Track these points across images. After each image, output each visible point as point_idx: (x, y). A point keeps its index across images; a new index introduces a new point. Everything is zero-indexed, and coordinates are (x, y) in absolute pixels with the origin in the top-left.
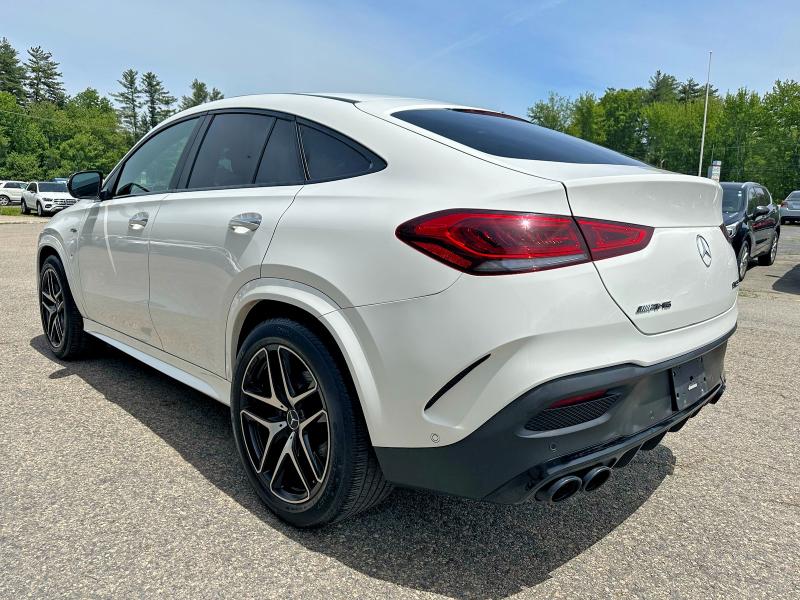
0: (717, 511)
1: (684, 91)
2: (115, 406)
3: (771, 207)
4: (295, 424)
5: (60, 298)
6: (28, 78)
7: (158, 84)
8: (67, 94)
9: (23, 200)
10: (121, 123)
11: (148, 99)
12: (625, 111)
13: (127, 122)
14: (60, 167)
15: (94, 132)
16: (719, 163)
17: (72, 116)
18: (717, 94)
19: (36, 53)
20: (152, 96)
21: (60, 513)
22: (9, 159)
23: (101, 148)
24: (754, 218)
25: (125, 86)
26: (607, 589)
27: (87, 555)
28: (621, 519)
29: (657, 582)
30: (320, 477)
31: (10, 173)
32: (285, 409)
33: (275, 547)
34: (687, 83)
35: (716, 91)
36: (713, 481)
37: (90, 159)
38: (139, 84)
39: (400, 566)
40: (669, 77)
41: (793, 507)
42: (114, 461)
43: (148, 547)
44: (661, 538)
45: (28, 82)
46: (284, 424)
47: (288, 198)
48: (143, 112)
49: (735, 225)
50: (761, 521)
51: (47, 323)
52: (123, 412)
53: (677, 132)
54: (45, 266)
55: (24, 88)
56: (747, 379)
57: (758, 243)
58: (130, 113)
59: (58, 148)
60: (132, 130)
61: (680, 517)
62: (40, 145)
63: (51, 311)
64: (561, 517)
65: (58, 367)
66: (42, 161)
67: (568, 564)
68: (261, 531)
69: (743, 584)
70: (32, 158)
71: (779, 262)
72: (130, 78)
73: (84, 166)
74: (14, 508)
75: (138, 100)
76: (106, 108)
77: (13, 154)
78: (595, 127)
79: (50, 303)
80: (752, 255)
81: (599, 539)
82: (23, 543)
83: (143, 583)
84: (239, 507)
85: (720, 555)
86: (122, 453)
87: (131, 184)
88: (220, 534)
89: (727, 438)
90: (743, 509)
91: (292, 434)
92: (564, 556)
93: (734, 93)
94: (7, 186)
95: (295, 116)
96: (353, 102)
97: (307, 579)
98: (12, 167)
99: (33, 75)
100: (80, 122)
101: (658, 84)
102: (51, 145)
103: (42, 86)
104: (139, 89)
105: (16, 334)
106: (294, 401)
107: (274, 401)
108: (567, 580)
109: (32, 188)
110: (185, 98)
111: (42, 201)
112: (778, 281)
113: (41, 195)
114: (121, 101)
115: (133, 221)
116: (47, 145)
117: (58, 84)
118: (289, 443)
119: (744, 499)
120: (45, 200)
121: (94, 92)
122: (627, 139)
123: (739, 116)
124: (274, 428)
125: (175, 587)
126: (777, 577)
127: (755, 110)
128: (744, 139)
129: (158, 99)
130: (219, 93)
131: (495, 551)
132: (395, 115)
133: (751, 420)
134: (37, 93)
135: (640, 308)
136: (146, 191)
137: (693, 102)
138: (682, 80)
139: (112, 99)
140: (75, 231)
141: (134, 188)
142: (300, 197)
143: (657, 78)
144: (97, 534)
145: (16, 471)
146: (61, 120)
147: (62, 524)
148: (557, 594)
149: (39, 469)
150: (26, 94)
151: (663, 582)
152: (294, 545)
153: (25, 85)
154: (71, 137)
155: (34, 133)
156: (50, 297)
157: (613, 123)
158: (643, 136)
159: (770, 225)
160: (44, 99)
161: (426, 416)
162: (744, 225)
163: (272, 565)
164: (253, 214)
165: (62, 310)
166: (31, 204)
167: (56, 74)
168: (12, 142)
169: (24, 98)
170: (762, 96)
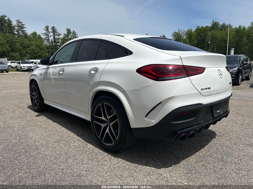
0: (227, 147)
1: (222, 26)
2: (55, 123)
3: (249, 62)
4: (109, 124)
5: (37, 94)
6: (16, 29)
7: (56, 30)
8: (28, 33)
9: (16, 66)
10: (44, 42)
11: (53, 34)
12: (203, 33)
13: (46, 42)
14: (26, 56)
15: (36, 45)
16: (233, 49)
17: (30, 40)
18: (232, 27)
19: (18, 22)
20: (54, 34)
21: (46, 150)
22: (11, 54)
23: (39, 50)
24: (243, 66)
25: (46, 31)
26: (196, 166)
27: (55, 160)
28: (200, 149)
29: (209, 164)
30: (117, 137)
31: (11, 59)
32: (106, 120)
33: (105, 157)
34: (223, 24)
35: (232, 26)
36: (227, 140)
37: (35, 54)
38: (50, 30)
39: (139, 161)
40: (217, 22)
41: (249, 146)
42: (58, 137)
43: (71, 157)
44: (211, 153)
45: (16, 30)
46: (106, 124)
47: (106, 63)
48: (51, 38)
49: (237, 68)
50: (240, 149)
51: (33, 102)
52: (58, 125)
53: (220, 40)
54: (32, 85)
55: (15, 32)
56: (239, 113)
57: (245, 73)
58: (47, 39)
59: (26, 51)
60: (48, 44)
61: (217, 149)
62: (20, 50)
63: (34, 98)
64: (183, 149)
65: (37, 114)
66: (21, 55)
67: (185, 160)
68: (100, 153)
69: (233, 164)
70: (18, 54)
71: (252, 79)
72: (47, 28)
73: (33, 56)
74: (33, 149)
75: (50, 35)
76: (40, 37)
77: (12, 53)
78: (193, 38)
79: (33, 96)
80: (243, 77)
81: (193, 154)
82: (37, 157)
83: (71, 166)
84: (94, 147)
85: (228, 157)
86: (59, 135)
87: (57, 61)
88: (90, 154)
89: (232, 129)
90: (235, 147)
91: (108, 127)
92: (184, 158)
93: (238, 27)
94: (11, 63)
95: (107, 41)
96: (123, 36)
97: (114, 164)
98: (11, 57)
99: (17, 28)
100: (32, 42)
101: (213, 24)
102: (23, 50)
103: (20, 32)
104: (50, 31)
105: (22, 105)
106: (109, 118)
107: (103, 118)
108: (184, 163)
109: (19, 63)
110: (64, 34)
111: (22, 67)
112: (251, 85)
113: (22, 65)
114: (44, 35)
115: (60, 71)
116: (22, 50)
117: (25, 31)
118: (108, 129)
119: (235, 144)
120: (23, 66)
121: (36, 33)
122: (204, 42)
123: (239, 34)
124: (103, 125)
125: (79, 166)
126: (243, 162)
127: (245, 31)
128: (241, 41)
129: (56, 34)
130: (75, 32)
131: (165, 157)
132: (134, 39)
133: (239, 124)
134: (19, 34)
135: (202, 89)
136: (62, 63)
137: (225, 30)
138: (221, 23)
139: (41, 35)
140: (41, 74)
141: (58, 62)
142: (109, 63)
143: (213, 22)
144: (56, 155)
145: (31, 140)
146: (26, 42)
147: (46, 152)
148: (182, 167)
149: (38, 140)
150: (15, 34)
151: (211, 164)
152: (110, 156)
153: (15, 31)
154: (29, 47)
155: (18, 46)
156: (34, 94)
157: (199, 37)
158: (209, 41)
159: (248, 68)
160: (21, 35)
161: (145, 119)
162: (240, 68)
163: (104, 161)
164: (96, 68)
165: (37, 97)
166: (19, 68)
167: (24, 28)
168: (11, 49)
169: (15, 35)
170: (246, 27)
